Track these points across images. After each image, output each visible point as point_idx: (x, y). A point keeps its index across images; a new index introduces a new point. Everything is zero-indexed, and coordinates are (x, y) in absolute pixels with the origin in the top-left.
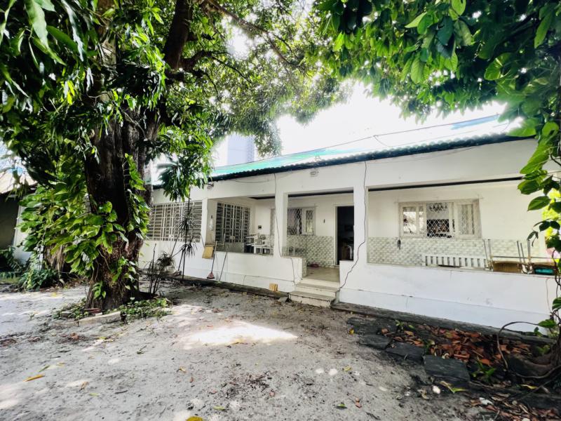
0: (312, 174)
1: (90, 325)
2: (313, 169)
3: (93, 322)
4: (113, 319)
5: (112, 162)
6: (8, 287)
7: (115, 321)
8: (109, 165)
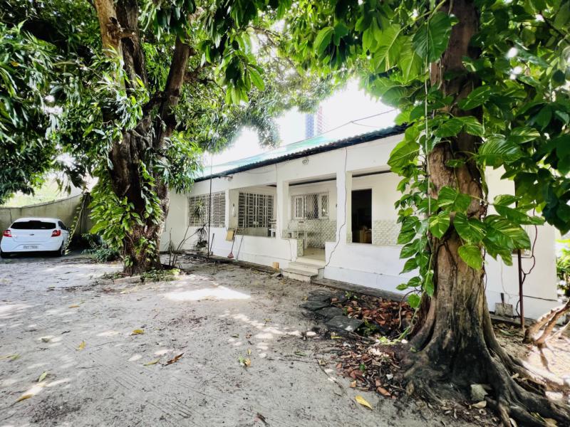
0: (304, 162)
1: (120, 284)
2: (305, 158)
3: (122, 281)
4: (135, 280)
5: (128, 167)
6: (89, 261)
7: (136, 282)
8: (125, 170)
